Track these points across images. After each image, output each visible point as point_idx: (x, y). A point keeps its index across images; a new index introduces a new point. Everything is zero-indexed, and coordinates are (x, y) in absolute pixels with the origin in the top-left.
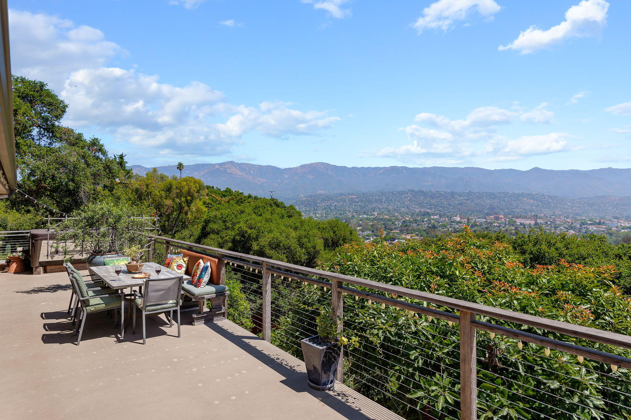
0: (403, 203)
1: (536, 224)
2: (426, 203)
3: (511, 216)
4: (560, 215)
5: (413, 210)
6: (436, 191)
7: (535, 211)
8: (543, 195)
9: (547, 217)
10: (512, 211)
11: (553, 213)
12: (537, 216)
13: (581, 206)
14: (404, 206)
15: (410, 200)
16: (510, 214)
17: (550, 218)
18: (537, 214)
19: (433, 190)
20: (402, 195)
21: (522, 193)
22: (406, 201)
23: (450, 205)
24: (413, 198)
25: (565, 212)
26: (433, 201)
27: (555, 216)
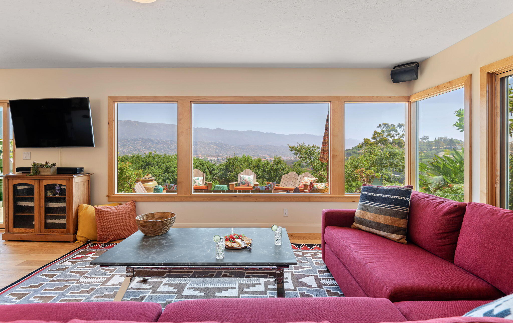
0: (136, 147)
1: (218, 160)
2: (153, 148)
3: (205, 156)
4: (229, 155)
5: (143, 152)
6: (160, 140)
7: (218, 153)
8: (222, 143)
9: (223, 156)
10: (206, 153)
11: (227, 154)
12: (218, 155)
13: (239, 150)
14: (136, 149)
15: (141, 145)
16: (205, 154)
17: (225, 156)
18: (219, 154)
19: (158, 139)
20: (135, 141)
21: (211, 142)
22: (138, 146)
23: (169, 149)
24: (143, 144)
25: (232, 153)
26: (158, 146)
27: (227, 155)
